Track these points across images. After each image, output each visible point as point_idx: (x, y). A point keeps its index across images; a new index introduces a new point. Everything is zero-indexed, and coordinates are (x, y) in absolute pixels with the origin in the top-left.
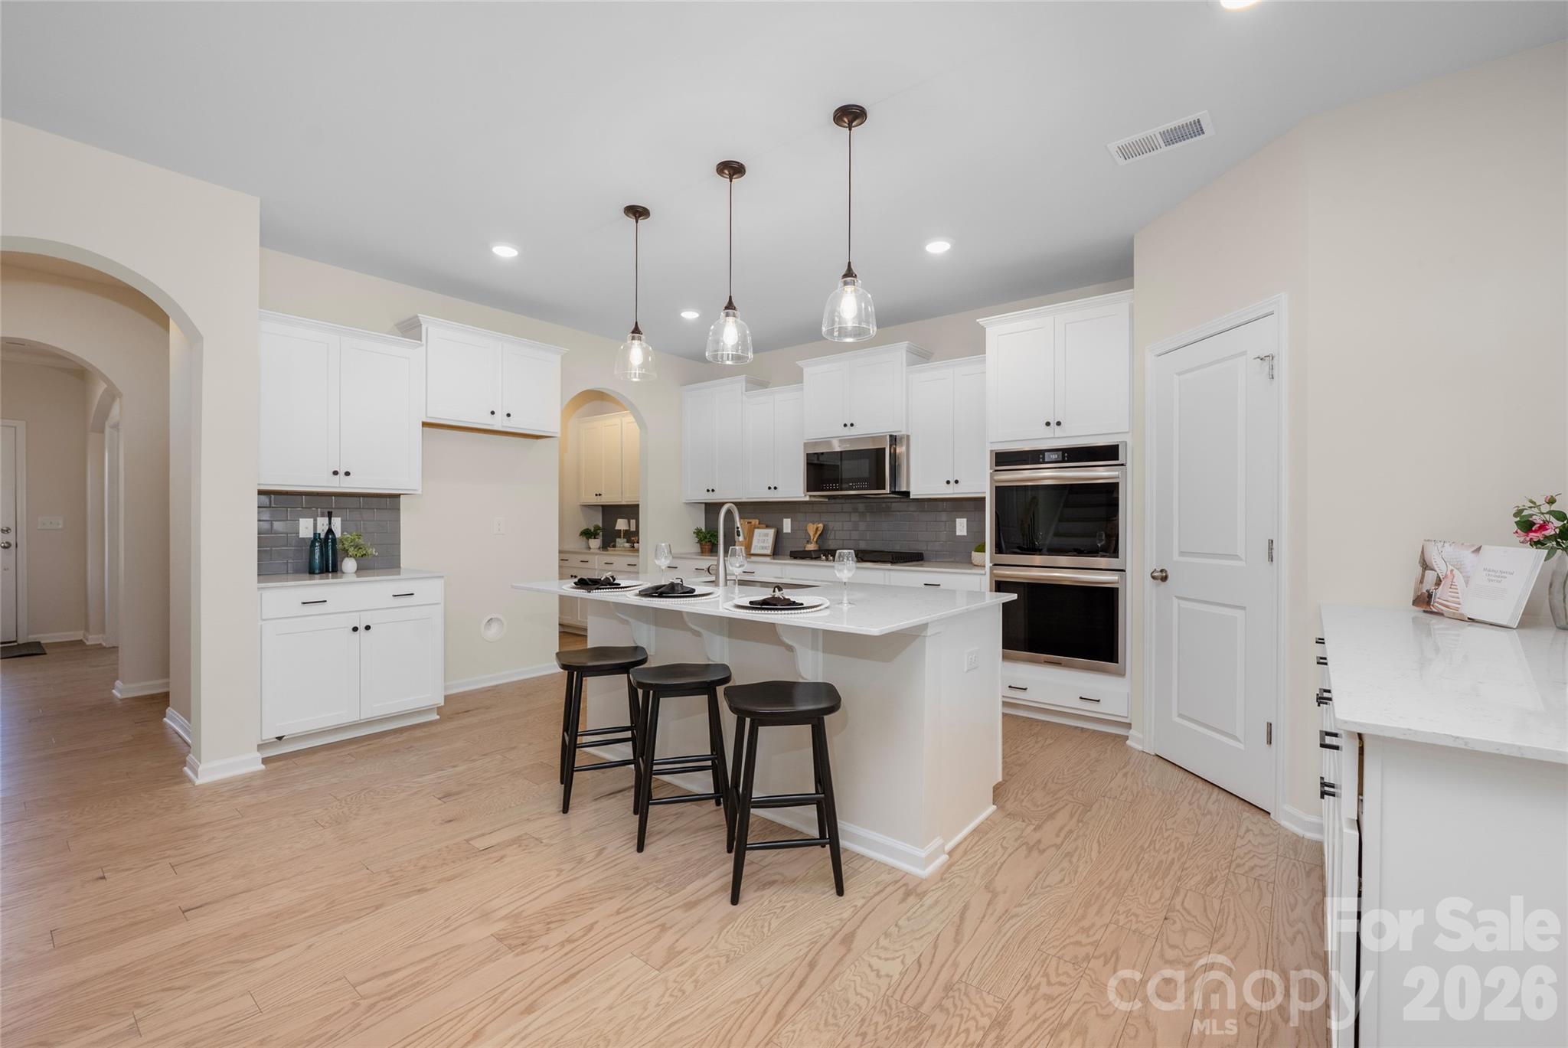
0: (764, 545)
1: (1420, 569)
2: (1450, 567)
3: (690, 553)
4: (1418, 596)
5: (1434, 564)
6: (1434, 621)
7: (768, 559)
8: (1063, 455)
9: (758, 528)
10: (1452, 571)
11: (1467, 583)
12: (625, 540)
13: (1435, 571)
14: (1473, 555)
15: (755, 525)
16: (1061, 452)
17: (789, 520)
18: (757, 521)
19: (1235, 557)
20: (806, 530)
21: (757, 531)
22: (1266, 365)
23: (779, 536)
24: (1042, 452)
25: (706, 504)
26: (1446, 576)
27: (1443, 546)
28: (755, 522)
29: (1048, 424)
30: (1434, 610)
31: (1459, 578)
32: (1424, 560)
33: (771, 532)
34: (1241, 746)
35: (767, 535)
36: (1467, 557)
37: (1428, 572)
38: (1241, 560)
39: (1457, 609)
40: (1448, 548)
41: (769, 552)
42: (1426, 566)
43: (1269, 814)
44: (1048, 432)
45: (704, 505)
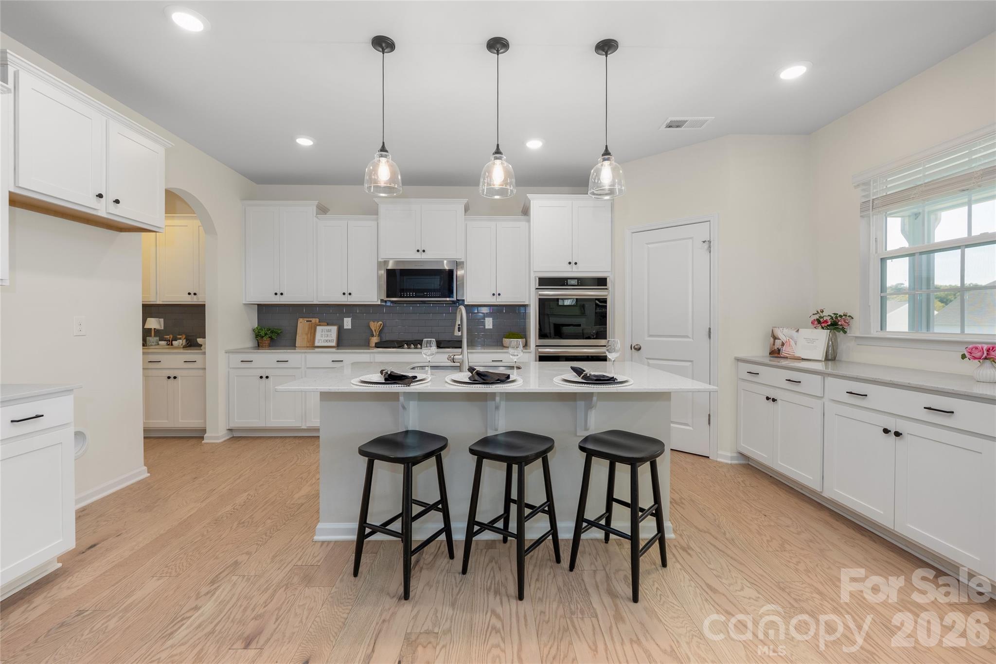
0: (330, 339)
1: (772, 340)
2: (788, 338)
3: (248, 348)
4: (773, 351)
5: (779, 336)
6: (782, 361)
7: (334, 350)
8: (578, 281)
9: (320, 325)
10: (789, 339)
11: (796, 344)
12: (158, 338)
13: (780, 339)
14: (796, 333)
15: (315, 323)
16: (577, 280)
17: (350, 319)
18: (317, 320)
19: (687, 337)
20: (369, 326)
21: (319, 328)
22: (706, 245)
23: (341, 331)
24: (567, 279)
25: (258, 305)
26: (786, 342)
27: (783, 330)
28: (315, 320)
29: (570, 263)
30: (782, 356)
31: (792, 343)
32: (774, 335)
33: (334, 329)
34: (691, 428)
35: (330, 331)
36: (794, 333)
37: (776, 340)
38: (690, 338)
39: (794, 355)
40: (785, 331)
41: (334, 344)
42: (775, 338)
43: (709, 457)
44: (568, 268)
45: (256, 306)
